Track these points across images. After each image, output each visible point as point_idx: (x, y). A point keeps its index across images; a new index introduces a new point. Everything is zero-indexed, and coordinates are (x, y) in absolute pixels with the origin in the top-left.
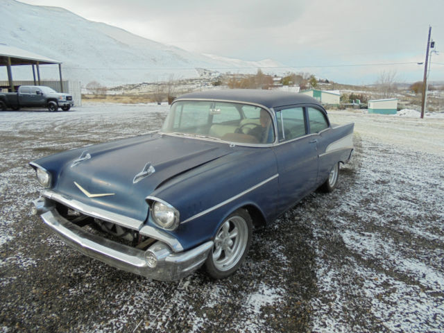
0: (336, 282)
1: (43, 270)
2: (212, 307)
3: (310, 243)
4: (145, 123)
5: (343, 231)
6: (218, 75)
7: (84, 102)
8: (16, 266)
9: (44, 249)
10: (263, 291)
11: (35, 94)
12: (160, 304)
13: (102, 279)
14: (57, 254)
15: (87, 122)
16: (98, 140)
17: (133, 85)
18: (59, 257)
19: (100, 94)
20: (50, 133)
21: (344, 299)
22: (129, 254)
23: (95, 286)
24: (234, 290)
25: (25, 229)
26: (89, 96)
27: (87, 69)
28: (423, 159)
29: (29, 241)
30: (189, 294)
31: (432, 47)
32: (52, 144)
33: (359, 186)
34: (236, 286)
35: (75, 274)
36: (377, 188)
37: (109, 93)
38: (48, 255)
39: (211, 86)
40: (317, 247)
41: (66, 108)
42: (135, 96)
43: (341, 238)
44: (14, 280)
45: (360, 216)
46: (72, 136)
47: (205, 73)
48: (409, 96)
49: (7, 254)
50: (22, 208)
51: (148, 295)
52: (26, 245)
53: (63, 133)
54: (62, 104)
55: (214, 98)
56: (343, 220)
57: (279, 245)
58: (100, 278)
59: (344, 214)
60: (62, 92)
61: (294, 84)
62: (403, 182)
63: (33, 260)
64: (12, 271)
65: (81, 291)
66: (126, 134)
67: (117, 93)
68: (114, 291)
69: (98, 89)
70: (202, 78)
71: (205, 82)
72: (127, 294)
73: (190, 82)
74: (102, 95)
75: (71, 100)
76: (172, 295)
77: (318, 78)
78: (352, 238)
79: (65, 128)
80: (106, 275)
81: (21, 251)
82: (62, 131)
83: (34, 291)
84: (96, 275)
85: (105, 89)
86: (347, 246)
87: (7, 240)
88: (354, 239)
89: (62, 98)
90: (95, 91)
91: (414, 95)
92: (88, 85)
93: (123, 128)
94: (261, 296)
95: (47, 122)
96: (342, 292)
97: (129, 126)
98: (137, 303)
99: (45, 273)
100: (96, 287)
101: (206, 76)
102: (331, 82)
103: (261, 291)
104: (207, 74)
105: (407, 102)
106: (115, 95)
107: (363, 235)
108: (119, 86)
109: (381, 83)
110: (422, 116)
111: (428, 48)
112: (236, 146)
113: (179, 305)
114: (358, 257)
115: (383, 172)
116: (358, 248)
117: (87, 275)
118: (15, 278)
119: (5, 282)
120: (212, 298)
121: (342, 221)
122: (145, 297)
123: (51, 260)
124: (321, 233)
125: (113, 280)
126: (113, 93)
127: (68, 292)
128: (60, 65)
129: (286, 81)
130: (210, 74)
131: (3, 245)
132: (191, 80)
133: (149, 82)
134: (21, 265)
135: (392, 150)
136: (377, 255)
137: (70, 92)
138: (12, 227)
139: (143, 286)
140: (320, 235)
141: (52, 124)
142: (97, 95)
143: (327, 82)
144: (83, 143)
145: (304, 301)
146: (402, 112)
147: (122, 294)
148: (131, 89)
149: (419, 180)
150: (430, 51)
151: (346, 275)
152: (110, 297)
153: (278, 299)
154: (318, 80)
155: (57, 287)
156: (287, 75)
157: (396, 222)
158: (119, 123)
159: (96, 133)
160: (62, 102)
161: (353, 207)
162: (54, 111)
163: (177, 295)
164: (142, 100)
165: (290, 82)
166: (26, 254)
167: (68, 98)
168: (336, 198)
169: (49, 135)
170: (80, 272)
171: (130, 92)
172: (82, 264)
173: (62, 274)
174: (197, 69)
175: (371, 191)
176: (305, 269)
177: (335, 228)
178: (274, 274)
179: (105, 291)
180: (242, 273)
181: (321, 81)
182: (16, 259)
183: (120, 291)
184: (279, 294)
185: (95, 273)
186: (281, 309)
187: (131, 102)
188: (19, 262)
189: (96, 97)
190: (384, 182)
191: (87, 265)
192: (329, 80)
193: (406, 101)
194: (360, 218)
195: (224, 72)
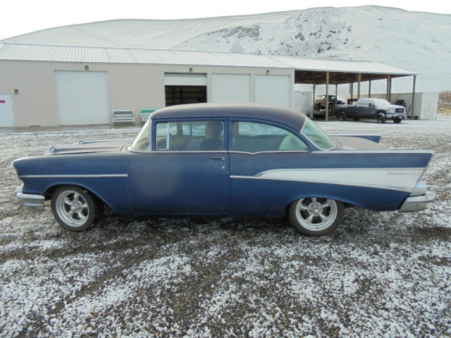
11: (368, 106)
41: (397, 121)
54: (390, 116)
75: (402, 112)
89: (391, 110)
128: (415, 77)
160: (390, 114)
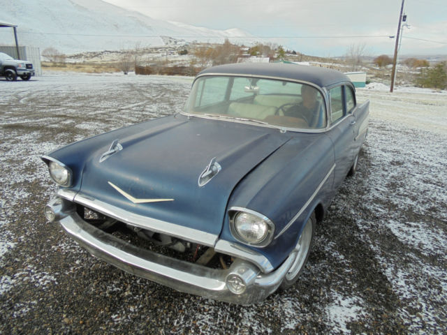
0: (411, 286)
1: (68, 289)
2: (294, 328)
3: (360, 237)
4: (121, 95)
5: (386, 221)
6: (183, 43)
7: (44, 71)
8: (32, 285)
9: (59, 259)
10: (339, 302)
12: (231, 330)
13: (146, 298)
14: (78, 265)
15: (56, 94)
16: (76, 115)
17: (94, 53)
18: (82, 269)
19: (59, 62)
20: (16, 106)
21: (431, 307)
22: (194, 273)
23: (142, 308)
24: (307, 303)
25: (26, 232)
26: (48, 64)
27: (42, 34)
28: (422, 137)
29: (36, 248)
30: (259, 312)
31: (404, 20)
32: (24, 120)
33: (377, 168)
34: (307, 297)
35: (110, 293)
36: (396, 169)
37: (68, 61)
38: (67, 267)
39: (177, 55)
40: (370, 242)
41: (26, 77)
42: (96, 65)
43: (389, 230)
44: (34, 304)
45: (395, 203)
46: (44, 111)
47: (171, 41)
48: (374, 69)
49: (14, 269)
50: (14, 203)
51: (212, 318)
52: (35, 254)
53: (32, 107)
54: (21, 73)
55: (252, 74)
56: (380, 208)
57: (329, 241)
58: (144, 297)
59: (377, 201)
60: (19, 59)
61: (261, 54)
62: (417, 163)
63: (50, 275)
64: (28, 292)
65: (127, 318)
66: (105, 108)
67: (78, 61)
68: (169, 315)
69: (56, 57)
70: (167, 46)
71: (172, 51)
72: (186, 318)
73: (154, 51)
74: (61, 63)
75: (31, 68)
76: (240, 315)
77: (285, 49)
78: (400, 230)
79: (32, 100)
80: (150, 292)
81: (30, 263)
82: (30, 104)
83: (66, 320)
84: (137, 293)
85: (63, 57)
86: (400, 240)
87: (9, 248)
88: (403, 231)
89: (22, 66)
90: (52, 59)
91: (378, 68)
92: (45, 52)
93: (100, 101)
94: (339, 308)
95: (9, 94)
96: (424, 298)
97: (105, 99)
98: (203, 330)
99: (71, 292)
100: (145, 311)
101: (172, 45)
102: (299, 54)
103: (337, 302)
104: (173, 42)
105: (372, 76)
106: (75, 64)
107: (410, 226)
108: (79, 53)
109: (350, 55)
110: (391, 90)
111: (400, 21)
112: (287, 131)
113: (255, 328)
114: (418, 253)
115: (393, 152)
116: (413, 242)
117: (126, 293)
118: (35, 302)
119: (24, 310)
120: (289, 316)
121: (380, 210)
122: (210, 320)
123: (73, 274)
124: (366, 224)
125: (161, 300)
126: (73, 61)
127: (112, 320)
128: (15, 28)
129: (254, 52)
130: (176, 42)
131: (5, 255)
132: (156, 49)
133: (111, 50)
134: (37, 282)
135: (388, 127)
136: (436, 249)
137: (28, 59)
138: (9, 229)
139: (201, 306)
140: (365, 227)
141: (16, 96)
142: (55, 63)
143: (294, 53)
144: (60, 119)
145: (391, 313)
146: (371, 85)
147: (180, 319)
148: (93, 57)
149: (431, 161)
150: (401, 25)
151: (418, 276)
152: (166, 323)
153: (360, 311)
154: (286, 51)
155: (93, 312)
156: (254, 45)
157: (433, 209)
158: (92, 95)
159: (71, 107)
160: (21, 70)
161: (384, 192)
162: (12, 81)
163: (246, 314)
164: (105, 68)
165: (258, 53)
166: (40, 267)
167: (29, 66)
168: (361, 182)
169: (17, 109)
170: (115, 289)
171: (91, 60)
172: (115, 278)
173: (95, 294)
174: (162, 37)
175: (392, 174)
176: (371, 270)
177: (377, 218)
178: (340, 279)
179: (157, 315)
180: (306, 279)
181: (288, 52)
182: (28, 275)
183: (175, 314)
184: (358, 304)
185: (136, 290)
186: (369, 324)
187: (95, 72)
188: (33, 280)
189: (55, 65)
190: (398, 163)
191: (121, 280)
192: (296, 51)
193: (371, 74)
194: (397, 205)
195: (190, 40)
